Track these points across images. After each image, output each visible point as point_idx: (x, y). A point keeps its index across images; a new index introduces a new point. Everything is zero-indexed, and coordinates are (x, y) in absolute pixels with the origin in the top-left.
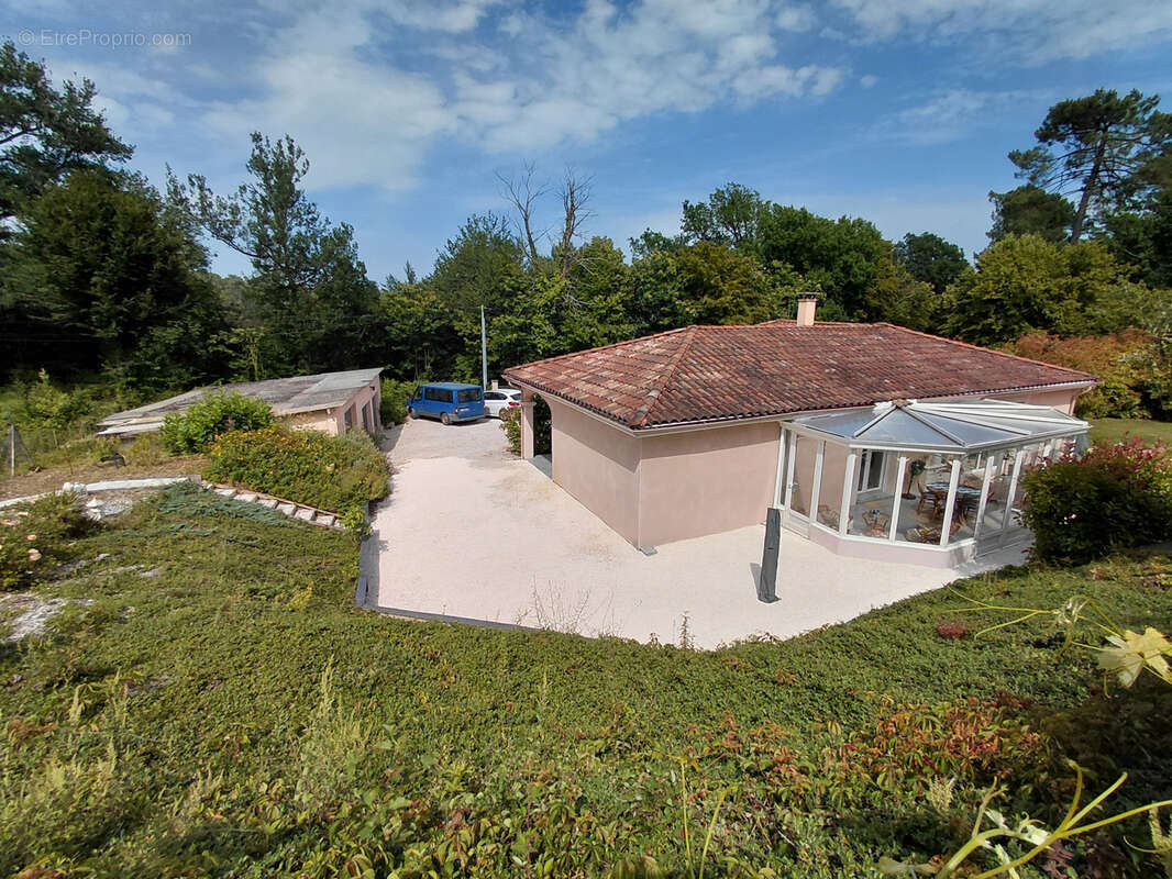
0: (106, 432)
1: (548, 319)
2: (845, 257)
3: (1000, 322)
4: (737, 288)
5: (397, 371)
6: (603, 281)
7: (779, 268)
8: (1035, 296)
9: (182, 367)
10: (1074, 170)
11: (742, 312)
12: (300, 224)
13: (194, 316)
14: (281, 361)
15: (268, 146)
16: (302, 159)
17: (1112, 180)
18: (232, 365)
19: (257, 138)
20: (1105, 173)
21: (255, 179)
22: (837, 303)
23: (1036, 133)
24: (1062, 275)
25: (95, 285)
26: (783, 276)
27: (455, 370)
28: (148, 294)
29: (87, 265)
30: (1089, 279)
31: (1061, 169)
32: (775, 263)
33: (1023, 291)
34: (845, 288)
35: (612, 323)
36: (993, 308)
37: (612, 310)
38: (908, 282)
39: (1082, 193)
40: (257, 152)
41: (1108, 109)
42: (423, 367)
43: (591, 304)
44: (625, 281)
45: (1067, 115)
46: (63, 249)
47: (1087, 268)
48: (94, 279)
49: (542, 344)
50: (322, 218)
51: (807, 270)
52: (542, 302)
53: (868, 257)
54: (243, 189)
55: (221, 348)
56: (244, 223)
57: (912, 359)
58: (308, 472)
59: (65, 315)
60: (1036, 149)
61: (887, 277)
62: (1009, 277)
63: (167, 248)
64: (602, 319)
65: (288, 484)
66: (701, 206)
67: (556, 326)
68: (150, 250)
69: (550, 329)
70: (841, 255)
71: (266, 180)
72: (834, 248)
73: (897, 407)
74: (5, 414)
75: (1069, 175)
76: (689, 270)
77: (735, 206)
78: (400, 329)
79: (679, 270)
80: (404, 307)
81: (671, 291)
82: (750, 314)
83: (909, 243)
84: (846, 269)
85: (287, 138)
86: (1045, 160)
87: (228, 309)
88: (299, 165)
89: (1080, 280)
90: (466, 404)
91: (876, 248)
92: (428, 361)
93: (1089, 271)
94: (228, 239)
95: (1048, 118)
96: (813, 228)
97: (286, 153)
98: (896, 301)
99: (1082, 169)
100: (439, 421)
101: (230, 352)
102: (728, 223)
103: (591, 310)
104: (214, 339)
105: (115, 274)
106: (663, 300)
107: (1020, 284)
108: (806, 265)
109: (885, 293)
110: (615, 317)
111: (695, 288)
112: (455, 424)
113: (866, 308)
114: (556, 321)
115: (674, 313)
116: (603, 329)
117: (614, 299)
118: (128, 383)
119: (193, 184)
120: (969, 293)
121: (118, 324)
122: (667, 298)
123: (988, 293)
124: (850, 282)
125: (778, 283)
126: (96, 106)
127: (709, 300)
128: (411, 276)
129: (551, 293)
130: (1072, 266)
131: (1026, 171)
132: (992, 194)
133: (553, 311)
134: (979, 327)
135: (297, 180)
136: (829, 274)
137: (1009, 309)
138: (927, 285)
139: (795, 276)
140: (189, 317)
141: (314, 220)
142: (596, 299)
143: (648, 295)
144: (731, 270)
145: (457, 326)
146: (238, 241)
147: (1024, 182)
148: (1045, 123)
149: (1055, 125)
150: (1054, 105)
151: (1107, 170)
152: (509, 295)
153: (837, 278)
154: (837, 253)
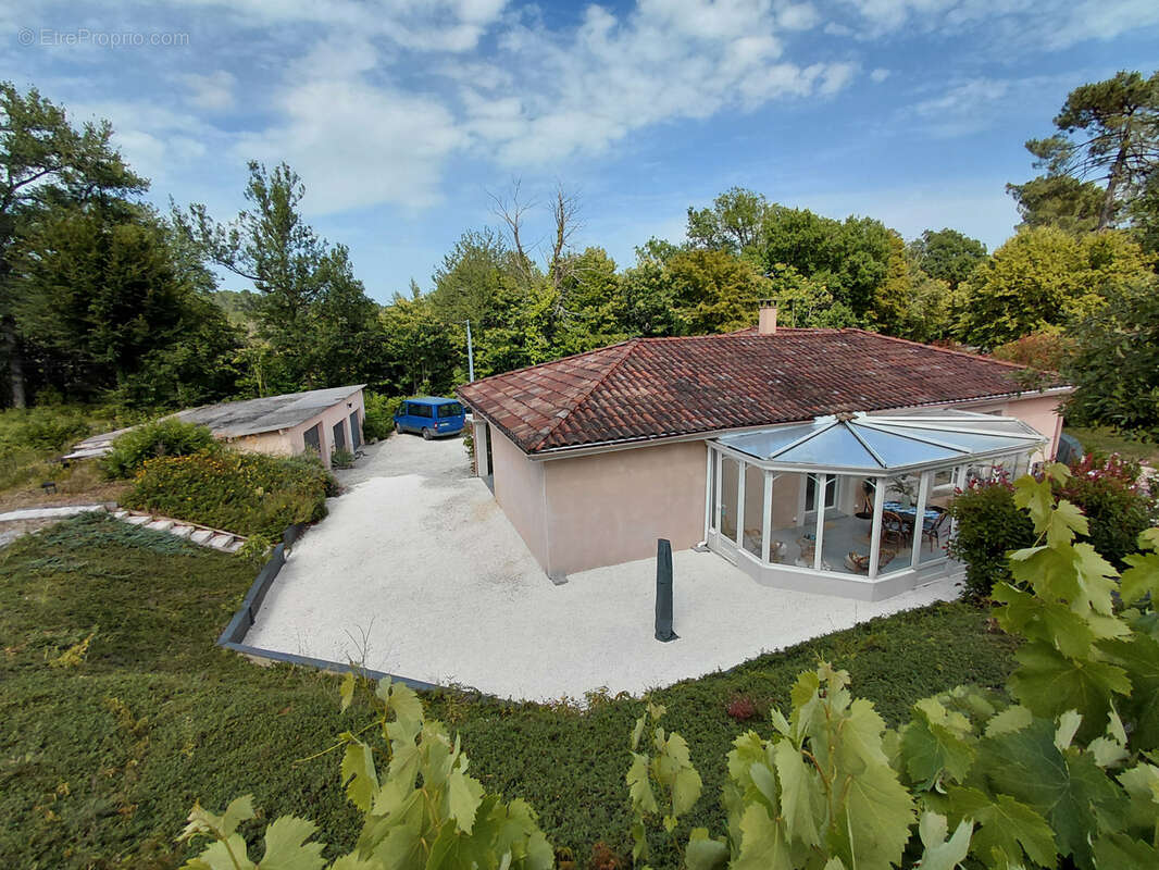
0: (73, 456)
1: (541, 330)
2: (851, 258)
3: (1015, 320)
4: (733, 293)
5: (397, 385)
6: (595, 291)
7: (783, 271)
8: (1052, 292)
9: (192, 386)
10: (1098, 157)
11: (739, 318)
12: (299, 247)
13: (202, 338)
14: (283, 378)
15: (265, 173)
16: (298, 184)
17: (1141, 165)
18: (238, 383)
19: (254, 166)
20: (1133, 159)
21: (253, 205)
22: (845, 305)
23: (1055, 120)
24: (1080, 268)
25: (93, 312)
26: (787, 279)
27: (452, 384)
28: (140, 320)
29: (86, 294)
30: (1111, 271)
31: (1084, 157)
32: (779, 266)
33: (1038, 286)
34: (852, 289)
35: (604, 332)
36: (1006, 305)
37: (604, 321)
38: (922, 281)
39: (1108, 180)
40: (255, 180)
41: (1131, 91)
42: (421, 380)
43: (583, 314)
44: (618, 290)
45: (1087, 100)
46: (63, 280)
47: (1109, 260)
48: (92, 307)
49: (535, 355)
50: (320, 240)
51: (812, 273)
52: (533, 314)
53: (877, 256)
54: (243, 215)
55: (227, 367)
56: (243, 247)
57: (874, 368)
58: (234, 496)
59: (68, 343)
60: (1055, 137)
61: (899, 276)
62: (1022, 272)
63: (161, 275)
64: (594, 329)
65: (208, 510)
66: (706, 212)
67: (549, 338)
68: (144, 277)
69: (542, 341)
70: (848, 255)
71: (265, 205)
72: (840, 249)
73: (840, 421)
74: (6, 437)
75: (1094, 162)
76: (684, 277)
77: (740, 210)
78: (396, 345)
79: (673, 277)
80: (400, 322)
81: (664, 298)
82: (749, 319)
83: (928, 240)
84: (853, 270)
85: (284, 165)
86: (1064, 147)
87: (235, 330)
88: (295, 191)
89: (1101, 273)
90: (447, 419)
91: (884, 246)
92: (426, 375)
93: (1111, 263)
94: (229, 263)
95: (1066, 104)
96: (816, 229)
97: (283, 178)
98: (909, 300)
99: (1107, 155)
100: (421, 435)
101: (235, 371)
102: (733, 227)
103: (584, 320)
104: (220, 360)
105: (111, 302)
106: (656, 309)
107: (1033, 280)
108: (812, 267)
109: (896, 292)
110: (607, 327)
111: (692, 295)
112: (435, 438)
113: (877, 308)
114: (549, 332)
115: (668, 321)
116: (594, 340)
117: (605, 309)
118: (126, 405)
119: (194, 213)
120: (980, 291)
121: (115, 348)
122: (660, 305)
123: (1001, 289)
124: (858, 283)
125: (782, 287)
126: (115, 144)
127: (704, 307)
128: (416, 292)
129: (544, 304)
130: (1091, 259)
131: (1045, 161)
132: (1009, 186)
133: (545, 323)
134: (993, 326)
135: (294, 204)
136: (835, 275)
137: (1024, 307)
138: (943, 283)
139: (800, 279)
140: (197, 340)
141: (313, 241)
142: (587, 309)
143: (640, 303)
144: (728, 275)
145: (452, 339)
146: (238, 265)
147: (1044, 172)
148: (1063, 110)
149: (1076, 112)
150: (1073, 90)
151: (1136, 156)
152: (503, 308)
153: (844, 279)
154: (843, 254)
